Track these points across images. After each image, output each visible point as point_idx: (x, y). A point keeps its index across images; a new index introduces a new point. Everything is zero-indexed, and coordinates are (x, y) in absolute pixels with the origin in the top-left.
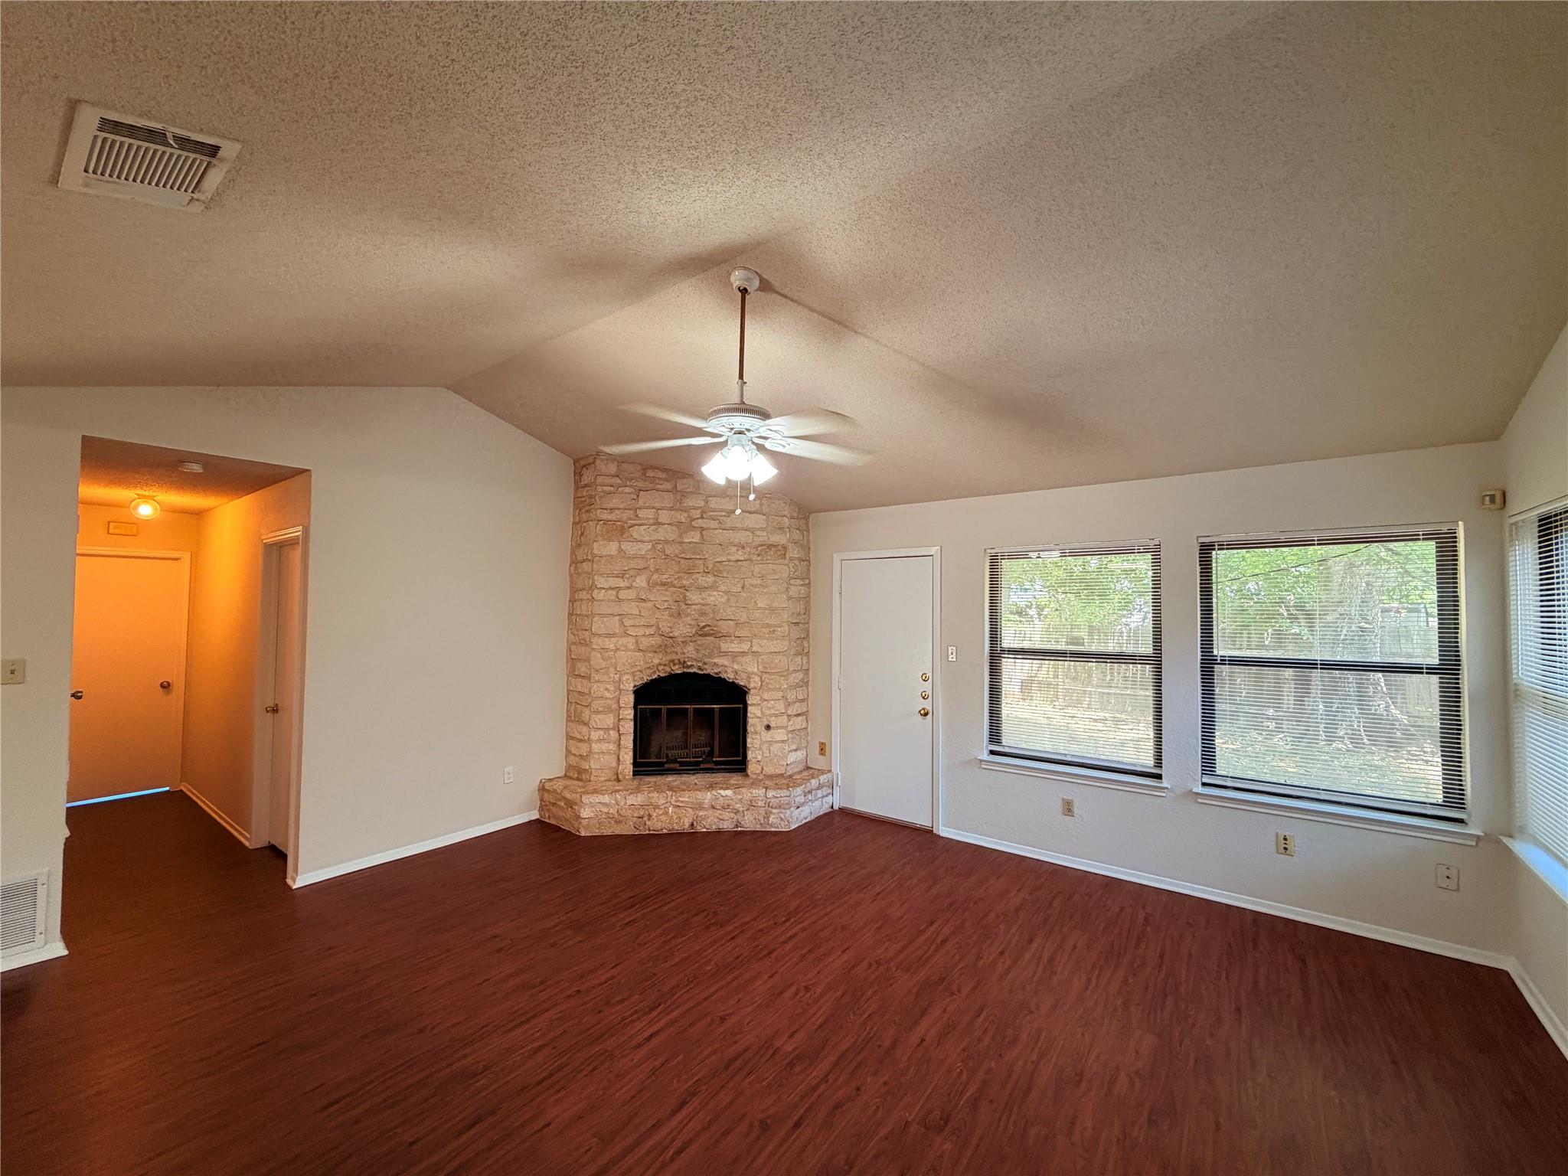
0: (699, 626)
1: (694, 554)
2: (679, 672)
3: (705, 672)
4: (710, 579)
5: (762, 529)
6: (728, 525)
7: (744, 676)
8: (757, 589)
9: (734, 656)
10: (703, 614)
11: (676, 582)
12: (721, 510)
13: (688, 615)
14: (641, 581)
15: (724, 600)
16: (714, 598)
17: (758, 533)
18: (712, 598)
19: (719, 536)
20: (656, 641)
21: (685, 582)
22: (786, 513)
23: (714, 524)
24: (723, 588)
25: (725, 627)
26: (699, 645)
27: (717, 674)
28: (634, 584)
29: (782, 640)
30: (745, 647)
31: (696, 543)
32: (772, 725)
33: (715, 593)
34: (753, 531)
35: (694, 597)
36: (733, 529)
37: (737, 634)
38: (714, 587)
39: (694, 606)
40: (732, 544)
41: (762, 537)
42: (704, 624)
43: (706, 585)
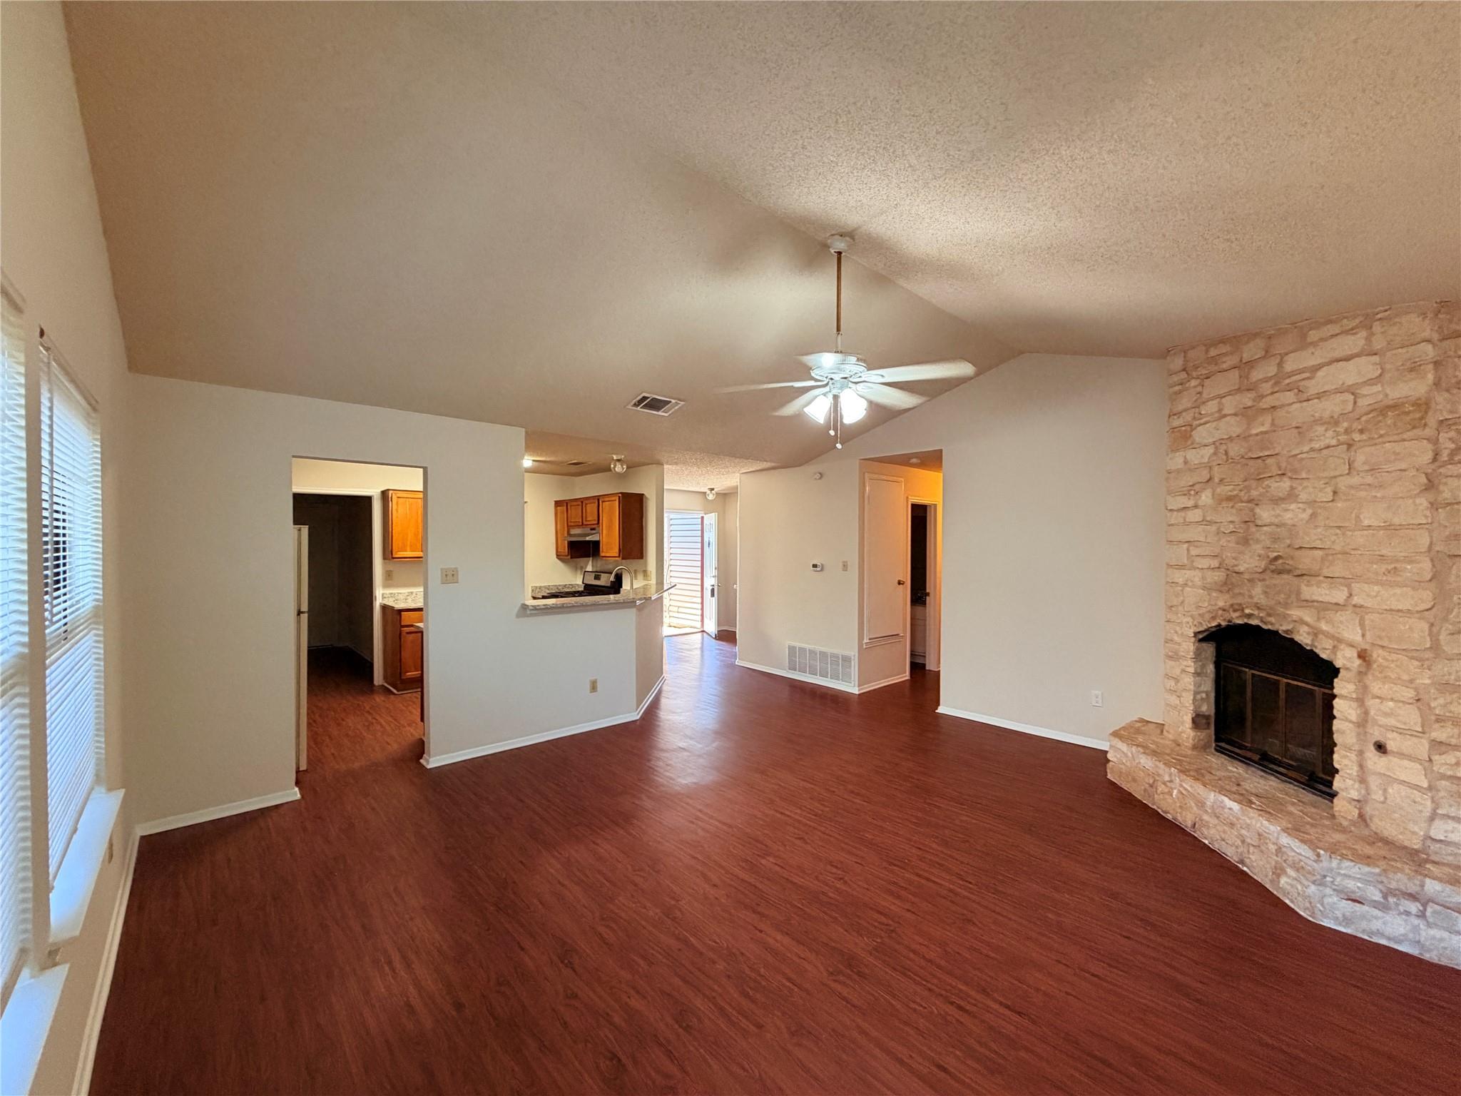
0: (1268, 557)
1: (1262, 449)
2: (1240, 622)
3: (1269, 627)
4: (1286, 484)
5: (1371, 382)
6: (1312, 391)
8: (1363, 494)
9: (1323, 608)
10: (1276, 539)
11: (1242, 494)
12: (1300, 372)
13: (1258, 541)
14: (1206, 498)
15: (1305, 516)
16: (1294, 514)
17: (1365, 390)
18: (1288, 515)
19: (1299, 413)
20: (1219, 576)
21: (1254, 493)
22: (1427, 334)
23: (1290, 396)
24: (1303, 496)
25: (1306, 561)
26: (1267, 586)
27: (1287, 632)
28: (1200, 503)
30: (1339, 596)
31: (1266, 433)
32: (1390, 745)
33: (1293, 506)
34: (1352, 390)
35: (1265, 514)
36: (1319, 396)
37: (1326, 572)
38: (1291, 496)
39: (1265, 528)
40: (1319, 421)
41: (1369, 397)
42: (1276, 554)
43: (1281, 495)
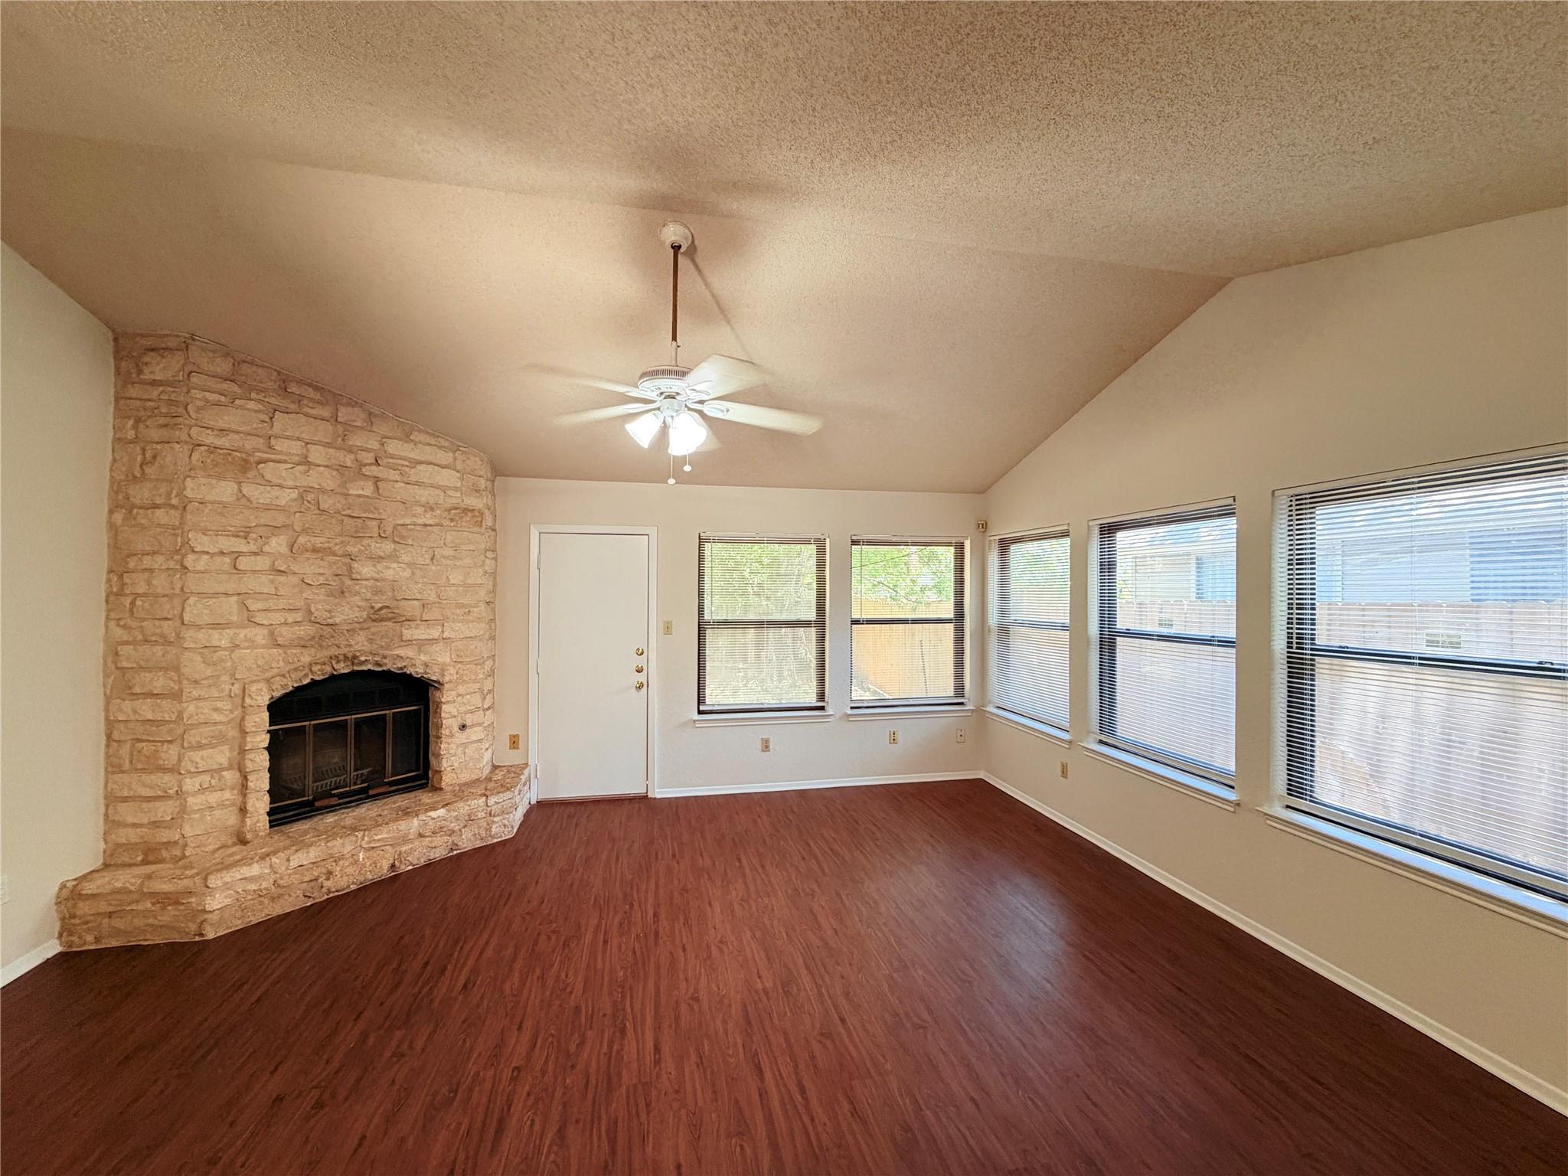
0: (372, 607)
1: (365, 511)
2: (346, 672)
3: (385, 668)
4: (388, 547)
5: (456, 489)
6: (413, 479)
7: (436, 669)
8: (449, 562)
9: (421, 645)
10: (378, 592)
11: (337, 548)
12: (402, 458)
13: (357, 593)
14: (278, 544)
15: (407, 573)
16: (391, 571)
17: (450, 493)
18: (391, 572)
19: (400, 490)
20: (305, 630)
21: (350, 549)
22: (482, 473)
23: (393, 475)
24: (406, 558)
25: (411, 608)
26: (373, 634)
27: (401, 669)
28: (266, 549)
29: (478, 622)
30: (435, 633)
31: (368, 497)
32: (468, 723)
33: (394, 565)
34: (444, 489)
35: (365, 569)
36: (417, 483)
37: (425, 617)
38: (393, 557)
39: (364, 582)
40: (418, 503)
41: (455, 498)
42: (381, 605)
43: (382, 554)
